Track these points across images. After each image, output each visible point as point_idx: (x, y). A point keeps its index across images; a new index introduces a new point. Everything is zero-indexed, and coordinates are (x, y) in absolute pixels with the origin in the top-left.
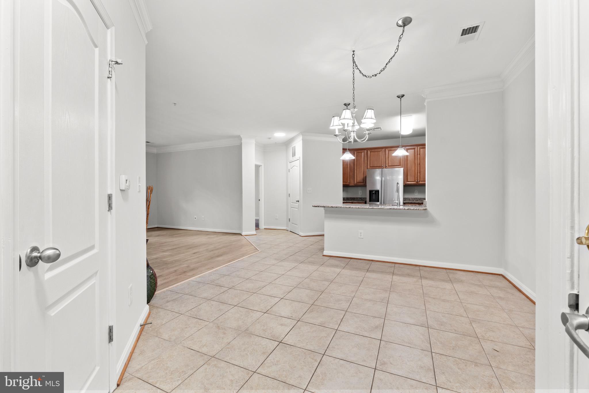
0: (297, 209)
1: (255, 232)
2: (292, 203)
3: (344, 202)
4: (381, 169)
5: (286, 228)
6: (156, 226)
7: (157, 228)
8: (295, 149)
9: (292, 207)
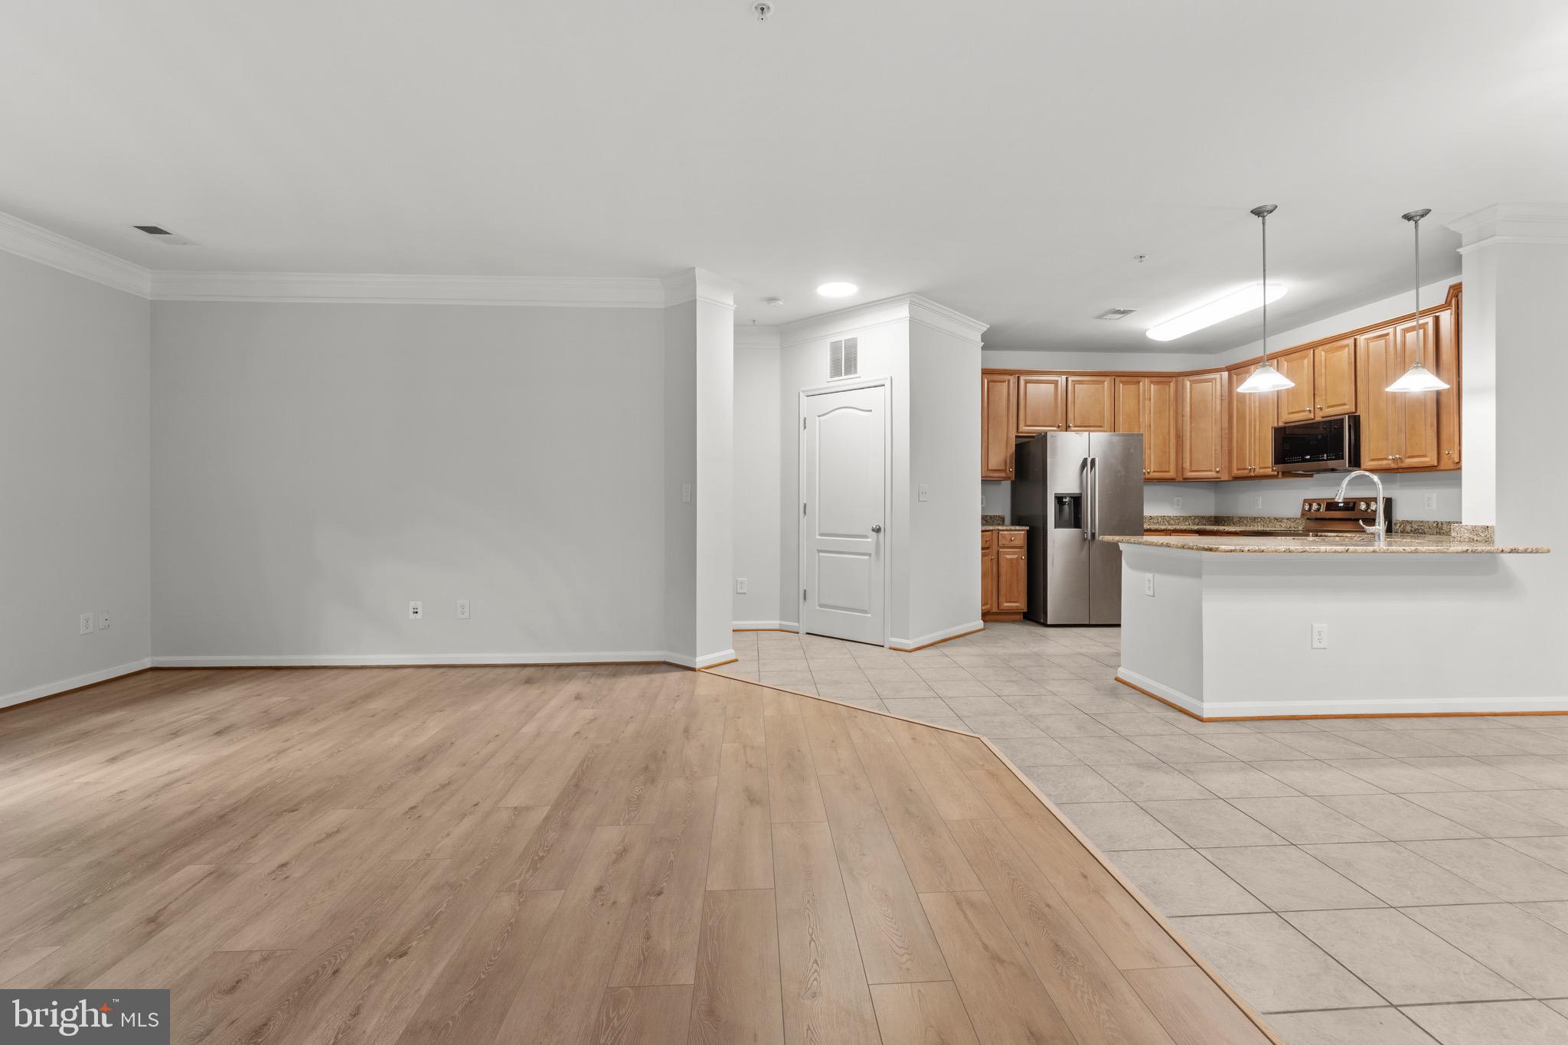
0: (866, 557)
1: (732, 651)
2: (821, 535)
3: (984, 529)
4: (1088, 433)
5: (778, 622)
6: (147, 663)
7: (149, 675)
8: (855, 346)
9: (819, 551)
